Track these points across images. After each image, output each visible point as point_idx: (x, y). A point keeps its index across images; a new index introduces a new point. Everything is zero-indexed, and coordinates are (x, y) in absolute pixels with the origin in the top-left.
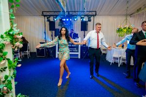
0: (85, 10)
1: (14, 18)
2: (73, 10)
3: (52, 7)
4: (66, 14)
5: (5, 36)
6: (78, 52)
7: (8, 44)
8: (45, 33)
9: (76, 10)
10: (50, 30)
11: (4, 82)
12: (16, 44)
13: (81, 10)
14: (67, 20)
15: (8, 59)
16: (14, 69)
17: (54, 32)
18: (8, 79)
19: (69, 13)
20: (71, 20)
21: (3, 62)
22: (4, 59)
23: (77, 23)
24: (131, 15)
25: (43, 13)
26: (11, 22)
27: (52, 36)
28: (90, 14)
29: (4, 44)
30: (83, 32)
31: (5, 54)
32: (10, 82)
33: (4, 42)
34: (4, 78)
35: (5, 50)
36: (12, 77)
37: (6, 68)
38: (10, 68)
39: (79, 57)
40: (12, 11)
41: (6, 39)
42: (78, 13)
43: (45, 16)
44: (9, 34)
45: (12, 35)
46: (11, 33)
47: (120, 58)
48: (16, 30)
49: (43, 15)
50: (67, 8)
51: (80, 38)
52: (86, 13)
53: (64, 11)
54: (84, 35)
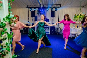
0: (54, 4)
1: (11, 8)
2: (46, 4)
3: (33, 3)
4: (42, 6)
5: (5, 19)
6: (49, 30)
7: (8, 24)
8: (29, 18)
9: (48, 4)
10: (32, 17)
11: (5, 46)
12: (12, 24)
13: (51, 4)
14: (42, 10)
15: (8, 33)
16: (11, 39)
17: (34, 18)
18: (8, 45)
19: (43, 6)
20: (45, 10)
21: (4, 35)
22: (5, 33)
23: (48, 12)
24: (83, 7)
25: (27, 6)
26: (9, 10)
27: (33, 20)
28: (57, 6)
29: (5, 24)
30: (52, 18)
31: (6, 30)
32: (8, 47)
33: (5, 23)
34: (5, 44)
35: (6, 28)
36: (10, 44)
37: (6, 38)
38: (8, 38)
39: (50, 34)
40: (9, 4)
41: (6, 20)
42: (49, 6)
43: (28, 8)
44: (8, 18)
45: (10, 19)
46: (9, 17)
47: (76, 34)
48: (12, 16)
49: (27, 7)
50: (42, 3)
51: (50, 22)
53: (40, 5)
54: (53, 20)
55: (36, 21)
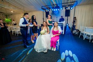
0: (69, 2)
8: (43, 19)
9: (62, 3)
10: (46, 17)
13: (66, 2)
30: (67, 17)
39: (63, 33)
52: (69, 4)
54: (67, 20)
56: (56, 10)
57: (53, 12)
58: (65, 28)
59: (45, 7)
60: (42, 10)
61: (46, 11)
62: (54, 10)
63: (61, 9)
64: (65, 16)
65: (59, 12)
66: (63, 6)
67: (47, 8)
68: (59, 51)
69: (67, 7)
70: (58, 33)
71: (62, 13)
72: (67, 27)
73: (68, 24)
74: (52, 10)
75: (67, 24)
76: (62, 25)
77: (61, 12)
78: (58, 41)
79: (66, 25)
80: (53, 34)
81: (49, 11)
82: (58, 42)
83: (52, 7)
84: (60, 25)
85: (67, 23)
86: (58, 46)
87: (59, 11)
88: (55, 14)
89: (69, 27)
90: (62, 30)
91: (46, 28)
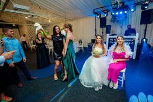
3: (103, 3)
8: (96, 30)
10: (101, 27)
20: (126, 12)
27: (103, 33)
49: (94, 13)
53: (117, 3)
54: (145, 30)
55: (108, 35)
56: (121, 13)
57: (114, 17)
58: (140, 47)
59: (99, 10)
60: (94, 16)
61: (102, 17)
62: (117, 13)
63: (132, 10)
64: (141, 24)
65: (126, 17)
66: (136, 4)
67: (103, 11)
68: (125, 91)
69: (147, 5)
70: (124, 58)
71: (133, 18)
72: (145, 44)
73: (147, 40)
74: (113, 14)
75: (144, 40)
76: (131, 42)
77: (131, 16)
78: (124, 71)
79: (142, 42)
80: (114, 59)
81: (107, 15)
82: (124, 74)
83: (113, 9)
84: (127, 40)
85: (145, 38)
86: (122, 81)
87: (126, 14)
88: (118, 22)
89: (149, 46)
90: (133, 51)
91: (101, 47)
